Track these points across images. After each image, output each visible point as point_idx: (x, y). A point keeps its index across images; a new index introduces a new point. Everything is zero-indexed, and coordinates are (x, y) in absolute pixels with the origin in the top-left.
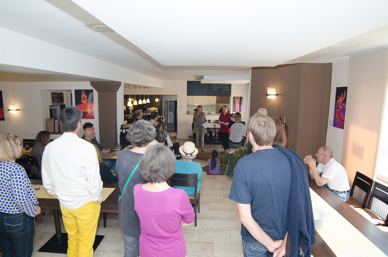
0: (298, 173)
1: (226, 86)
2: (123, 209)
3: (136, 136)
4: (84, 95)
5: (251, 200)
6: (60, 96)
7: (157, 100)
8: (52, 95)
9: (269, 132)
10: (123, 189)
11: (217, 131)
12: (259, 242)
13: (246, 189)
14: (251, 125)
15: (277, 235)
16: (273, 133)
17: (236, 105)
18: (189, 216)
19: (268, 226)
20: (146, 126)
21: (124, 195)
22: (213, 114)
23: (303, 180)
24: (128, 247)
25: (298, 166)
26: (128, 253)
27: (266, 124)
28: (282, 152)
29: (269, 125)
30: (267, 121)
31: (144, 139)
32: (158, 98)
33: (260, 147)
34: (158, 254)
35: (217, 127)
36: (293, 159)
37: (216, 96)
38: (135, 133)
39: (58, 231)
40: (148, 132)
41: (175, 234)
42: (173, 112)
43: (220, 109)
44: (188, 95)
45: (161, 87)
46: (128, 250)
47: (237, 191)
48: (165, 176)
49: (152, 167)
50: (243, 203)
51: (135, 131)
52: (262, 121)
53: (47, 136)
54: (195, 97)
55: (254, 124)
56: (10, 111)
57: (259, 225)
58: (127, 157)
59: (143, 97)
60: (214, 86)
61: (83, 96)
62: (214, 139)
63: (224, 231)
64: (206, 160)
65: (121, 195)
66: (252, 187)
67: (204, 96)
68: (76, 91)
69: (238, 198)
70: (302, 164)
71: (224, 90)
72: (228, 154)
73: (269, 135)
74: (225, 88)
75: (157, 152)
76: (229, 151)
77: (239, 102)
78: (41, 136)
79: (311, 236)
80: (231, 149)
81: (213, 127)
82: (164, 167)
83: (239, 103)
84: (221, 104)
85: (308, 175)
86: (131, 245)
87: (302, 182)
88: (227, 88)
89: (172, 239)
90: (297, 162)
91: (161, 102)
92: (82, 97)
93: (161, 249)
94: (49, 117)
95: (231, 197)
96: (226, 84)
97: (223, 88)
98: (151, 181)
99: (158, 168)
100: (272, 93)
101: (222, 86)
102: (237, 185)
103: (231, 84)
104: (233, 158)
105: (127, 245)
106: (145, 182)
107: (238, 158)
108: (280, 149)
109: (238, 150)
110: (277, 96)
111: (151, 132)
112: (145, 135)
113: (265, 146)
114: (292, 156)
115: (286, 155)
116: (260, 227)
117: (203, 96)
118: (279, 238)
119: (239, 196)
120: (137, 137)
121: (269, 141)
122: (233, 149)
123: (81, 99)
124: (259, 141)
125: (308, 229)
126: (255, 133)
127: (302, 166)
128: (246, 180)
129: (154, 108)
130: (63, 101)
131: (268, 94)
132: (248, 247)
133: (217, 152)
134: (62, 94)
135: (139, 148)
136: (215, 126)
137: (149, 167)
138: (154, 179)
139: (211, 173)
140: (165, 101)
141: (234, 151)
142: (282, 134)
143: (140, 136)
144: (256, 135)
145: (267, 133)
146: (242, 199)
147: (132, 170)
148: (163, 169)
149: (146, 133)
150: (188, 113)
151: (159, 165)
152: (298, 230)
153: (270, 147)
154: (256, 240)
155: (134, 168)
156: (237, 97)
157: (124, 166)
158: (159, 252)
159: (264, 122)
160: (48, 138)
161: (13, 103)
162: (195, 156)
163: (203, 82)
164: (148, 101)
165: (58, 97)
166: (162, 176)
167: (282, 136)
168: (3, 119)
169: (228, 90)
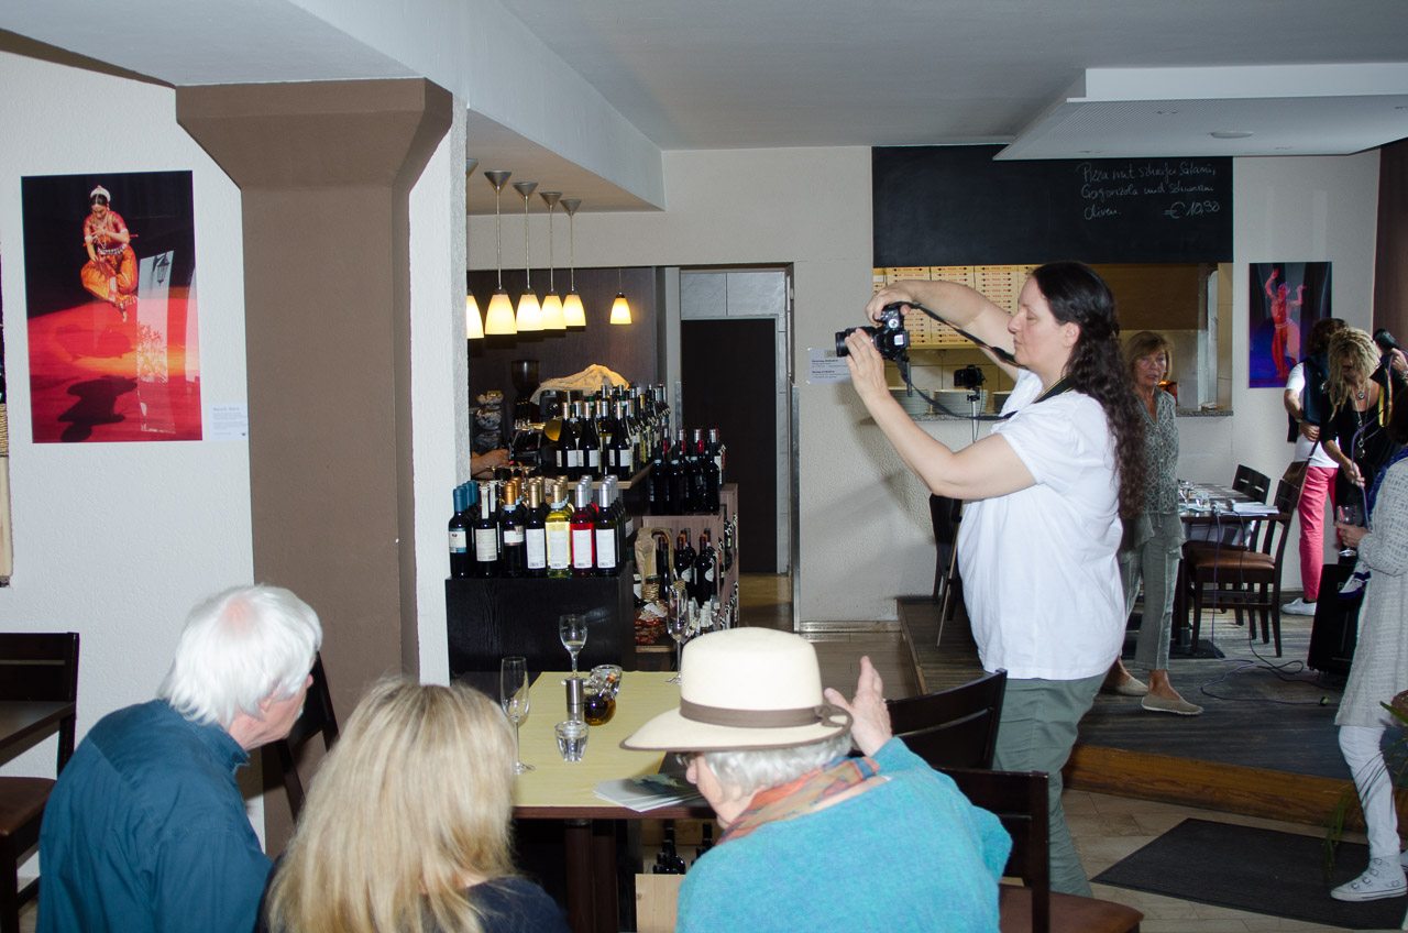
1: (1188, 181)
4: (105, 227)
7: (621, 313)
17: (1278, 327)
32: (629, 296)
60: (1094, 186)
61: (101, 229)
68: (35, 189)
71: (1170, 212)
74: (1181, 196)
77: (1299, 301)
88: (1200, 197)
92: (89, 238)
96: (1190, 162)
97: (1166, 200)
103: (1228, 160)
123: (85, 257)
156: (1279, 267)
164: (576, 312)
169: (1204, 208)
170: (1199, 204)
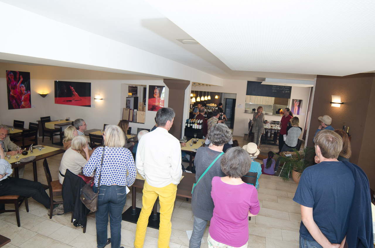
0: (362, 186)
1: (286, 88)
2: (197, 195)
3: (216, 136)
4: (157, 91)
5: (314, 204)
6: (135, 89)
7: (217, 97)
8: (129, 88)
9: (337, 147)
10: (199, 179)
11: (273, 132)
12: (317, 243)
13: (310, 194)
14: (320, 139)
15: (335, 239)
16: (340, 149)
17: (295, 107)
18: (256, 208)
19: (327, 229)
20: (225, 129)
21: (199, 183)
22: (271, 114)
23: (366, 193)
24: (196, 227)
25: (362, 180)
26: (196, 232)
27: (334, 140)
28: (347, 165)
29: (337, 141)
30: (336, 138)
31: (222, 140)
32: (218, 95)
33: (326, 159)
34: (226, 235)
35: (273, 128)
36: (357, 173)
37: (274, 98)
38: (215, 134)
39: (134, 205)
40: (226, 134)
41: (243, 221)
42: (230, 109)
43: (277, 110)
44: (247, 94)
45: (222, 86)
46: (196, 230)
47: (302, 195)
48: (242, 174)
49: (232, 165)
50: (306, 206)
51: (215, 132)
52: (330, 137)
53: (127, 124)
54: (253, 97)
55: (322, 139)
56: (95, 100)
57: (319, 227)
58: (206, 153)
59: (205, 94)
60: (274, 88)
62: (269, 139)
63: (276, 229)
64: (262, 160)
65: (196, 183)
66: (316, 193)
67: (263, 97)
68: (150, 86)
69: (302, 201)
70: (365, 178)
71: (283, 92)
72: (284, 157)
73: (336, 150)
74: (285, 90)
75: (238, 153)
76: (286, 154)
77: (298, 104)
78: (122, 124)
79: (369, 244)
80: (288, 152)
81: (270, 127)
82: (242, 167)
83: (298, 106)
84: (279, 105)
85: (370, 189)
86: (199, 225)
87: (364, 194)
88: (287, 90)
89: (239, 225)
90: (360, 176)
91: (220, 99)
93: (229, 232)
94: (125, 107)
95: (295, 199)
96: (286, 86)
97: (283, 90)
98: (230, 175)
99: (237, 166)
100: (337, 102)
101: (282, 88)
102: (303, 190)
103: (291, 87)
104: (290, 161)
105: (196, 225)
106: (224, 175)
107: (295, 161)
108: (344, 163)
109: (295, 153)
110: (342, 105)
111: (228, 135)
112: (223, 137)
113: (331, 159)
114: (357, 170)
115: (350, 169)
116: (320, 229)
117: (261, 97)
118: (337, 242)
119: (304, 199)
120: (217, 138)
121: (335, 155)
122: (290, 153)
123: (154, 93)
124: (325, 154)
125: (367, 238)
126: (323, 147)
127: (366, 180)
128: (311, 187)
129: (213, 104)
130: (137, 94)
131: (332, 102)
132: (306, 246)
133: (273, 153)
134: (137, 88)
135: (216, 146)
136: (272, 127)
137: (230, 164)
138: (232, 174)
139: (265, 172)
140: (224, 98)
141: (290, 155)
142: (347, 146)
143: (219, 137)
144: (324, 148)
145: (334, 148)
146: (306, 203)
147: (210, 164)
148: (241, 168)
149: (224, 135)
150: (246, 112)
151: (238, 164)
152: (358, 238)
153: (335, 160)
154: (314, 240)
155: (211, 163)
156: (296, 100)
157: (203, 160)
158: (228, 234)
159: (333, 138)
160: (128, 126)
161: (98, 93)
162: (257, 157)
163: (263, 83)
164: (209, 98)
165: (133, 90)
166: (239, 173)
167: (347, 148)
168: (90, 106)
169: (288, 92)
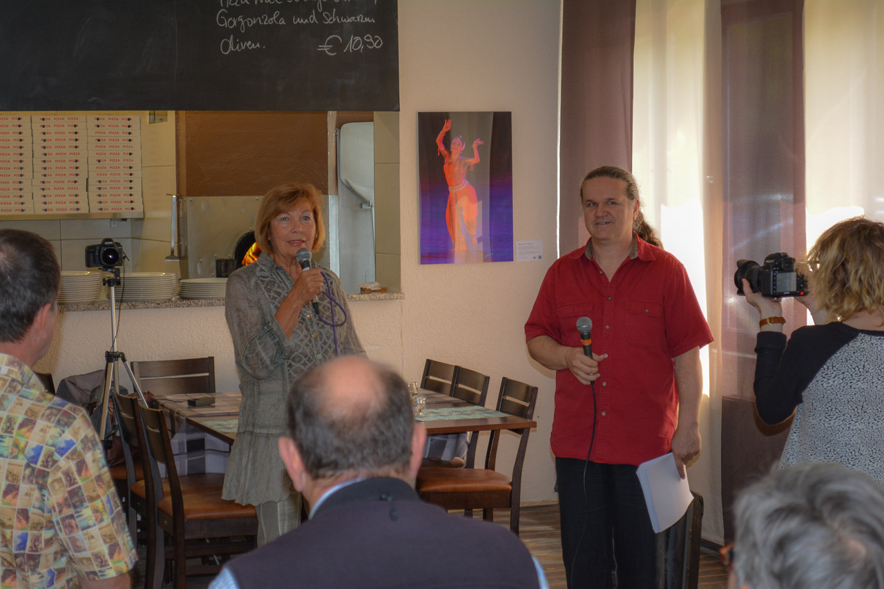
1: (345, 10)
71: (325, 48)
74: (336, 27)
88: (359, 30)
169: (365, 43)
170: (358, 38)
